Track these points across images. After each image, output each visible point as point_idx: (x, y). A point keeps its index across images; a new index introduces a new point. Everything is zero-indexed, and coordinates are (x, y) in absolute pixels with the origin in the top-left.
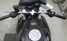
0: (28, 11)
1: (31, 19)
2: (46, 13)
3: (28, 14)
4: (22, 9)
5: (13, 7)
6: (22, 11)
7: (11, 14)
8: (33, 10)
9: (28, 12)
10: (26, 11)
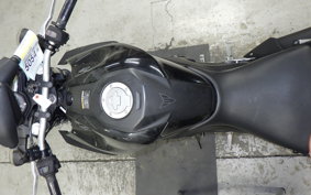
0: (37, 114)
1: (70, 104)
2: (51, 55)
3: (48, 115)
4: (28, 136)
5: (17, 165)
6: (37, 137)
7: (44, 175)
8: (34, 98)
9: (42, 115)
10: (39, 122)
